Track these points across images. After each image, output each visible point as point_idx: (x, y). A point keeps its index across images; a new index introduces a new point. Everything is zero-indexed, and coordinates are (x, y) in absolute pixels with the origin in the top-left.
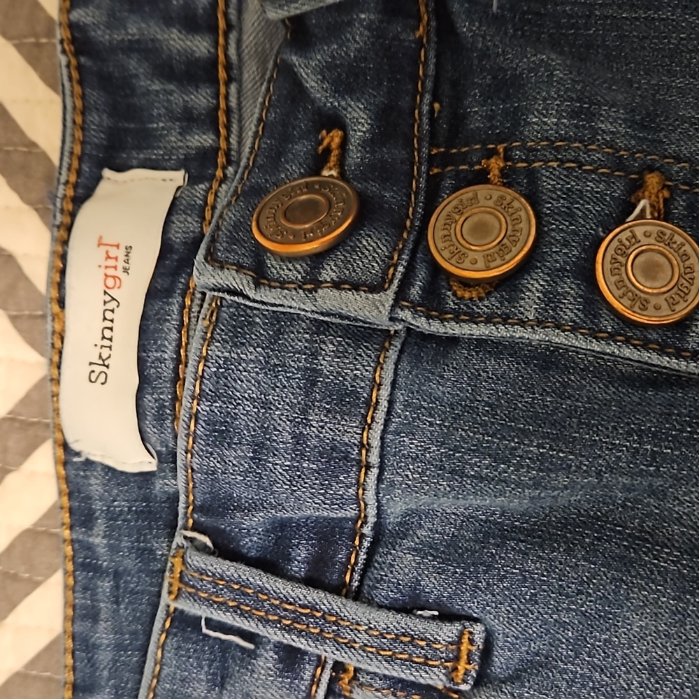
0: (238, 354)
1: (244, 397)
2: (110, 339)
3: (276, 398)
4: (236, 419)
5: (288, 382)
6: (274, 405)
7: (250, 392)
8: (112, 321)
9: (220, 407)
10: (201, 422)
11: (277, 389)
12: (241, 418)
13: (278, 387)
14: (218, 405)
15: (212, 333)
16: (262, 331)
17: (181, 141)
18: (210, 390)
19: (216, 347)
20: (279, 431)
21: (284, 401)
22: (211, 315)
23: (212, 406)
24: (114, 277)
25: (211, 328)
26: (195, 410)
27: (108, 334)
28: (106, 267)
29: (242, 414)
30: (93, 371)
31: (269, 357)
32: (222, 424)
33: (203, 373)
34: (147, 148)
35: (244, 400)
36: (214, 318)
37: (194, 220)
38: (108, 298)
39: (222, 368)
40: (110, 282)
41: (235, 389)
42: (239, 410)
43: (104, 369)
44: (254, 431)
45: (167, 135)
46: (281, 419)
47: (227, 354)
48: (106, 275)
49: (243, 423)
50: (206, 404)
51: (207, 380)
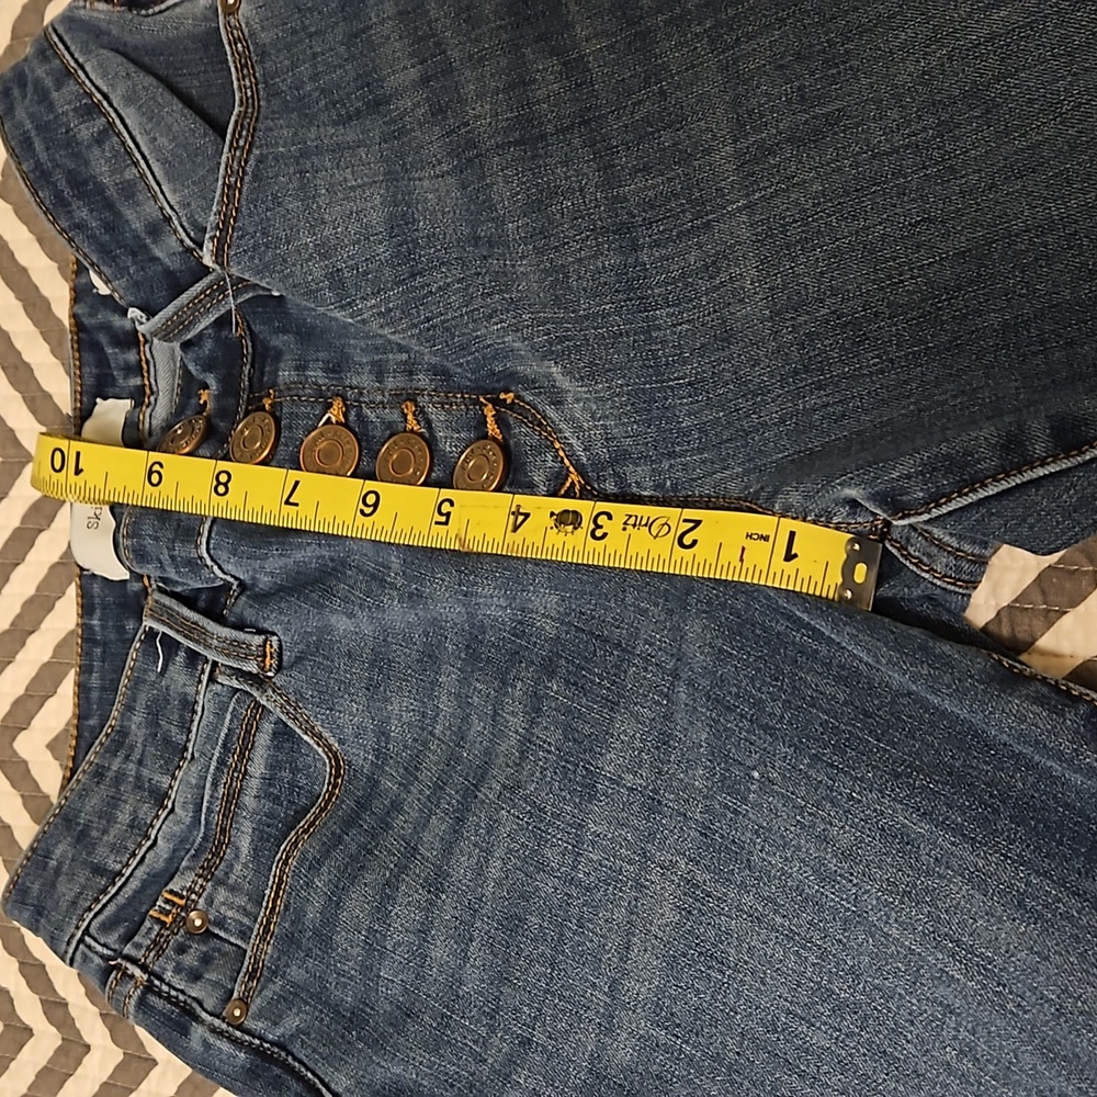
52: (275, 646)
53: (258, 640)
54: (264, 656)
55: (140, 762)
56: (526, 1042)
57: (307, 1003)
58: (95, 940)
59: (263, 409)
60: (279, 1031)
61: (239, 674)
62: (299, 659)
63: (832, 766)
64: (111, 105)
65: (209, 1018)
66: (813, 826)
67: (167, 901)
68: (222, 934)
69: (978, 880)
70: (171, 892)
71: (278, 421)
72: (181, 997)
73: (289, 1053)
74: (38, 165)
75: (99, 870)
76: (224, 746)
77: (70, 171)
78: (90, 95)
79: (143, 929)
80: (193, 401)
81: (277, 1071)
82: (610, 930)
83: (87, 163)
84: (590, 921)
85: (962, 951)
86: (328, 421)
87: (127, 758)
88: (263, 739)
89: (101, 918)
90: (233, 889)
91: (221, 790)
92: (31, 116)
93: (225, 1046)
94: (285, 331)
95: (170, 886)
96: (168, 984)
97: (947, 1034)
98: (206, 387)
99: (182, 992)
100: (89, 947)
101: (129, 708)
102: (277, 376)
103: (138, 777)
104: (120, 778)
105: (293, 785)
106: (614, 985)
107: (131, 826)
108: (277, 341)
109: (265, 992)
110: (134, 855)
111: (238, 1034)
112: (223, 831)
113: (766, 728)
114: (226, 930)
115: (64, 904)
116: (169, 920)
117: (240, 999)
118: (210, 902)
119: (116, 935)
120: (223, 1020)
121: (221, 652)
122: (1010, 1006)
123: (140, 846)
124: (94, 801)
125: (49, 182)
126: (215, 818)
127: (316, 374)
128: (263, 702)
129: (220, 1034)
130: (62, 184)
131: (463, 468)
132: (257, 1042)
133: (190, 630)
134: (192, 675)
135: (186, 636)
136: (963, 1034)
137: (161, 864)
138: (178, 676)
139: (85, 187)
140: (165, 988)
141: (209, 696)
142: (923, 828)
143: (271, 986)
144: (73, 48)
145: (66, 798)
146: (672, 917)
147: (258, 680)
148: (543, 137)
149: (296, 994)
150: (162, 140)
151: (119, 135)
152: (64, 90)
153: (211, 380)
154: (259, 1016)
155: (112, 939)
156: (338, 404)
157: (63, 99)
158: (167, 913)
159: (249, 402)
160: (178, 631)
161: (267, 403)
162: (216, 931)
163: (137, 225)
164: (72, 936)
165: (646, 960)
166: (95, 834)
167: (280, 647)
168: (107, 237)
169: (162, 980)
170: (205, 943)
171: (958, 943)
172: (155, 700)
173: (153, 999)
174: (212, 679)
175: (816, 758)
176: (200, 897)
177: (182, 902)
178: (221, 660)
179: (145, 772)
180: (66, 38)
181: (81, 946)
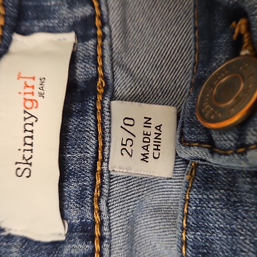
0: (208, 196)
1: (215, 227)
2: (31, 145)
3: (239, 227)
4: (213, 243)
5: (246, 214)
6: (238, 232)
7: (219, 223)
8: (32, 131)
9: (201, 235)
10: (189, 247)
11: (239, 220)
12: (216, 243)
13: (239, 218)
14: (199, 233)
15: (192, 183)
16: (224, 179)
17: (70, 13)
18: (193, 223)
19: (194, 192)
20: (245, 252)
21: (246, 229)
22: (192, 172)
23: (195, 234)
24: (31, 100)
25: (191, 180)
26: (184, 239)
27: (29, 141)
28: (25, 93)
29: (217, 240)
30: (19, 169)
31: (230, 196)
32: (203, 247)
33: (187, 211)
34: (45, 19)
35: (216, 229)
36: (193, 173)
37: (91, 66)
38: (27, 116)
39: (199, 207)
40: (29, 104)
41: (209, 221)
42: (214, 236)
43: (28, 166)
44: (227, 252)
45: (59, 10)
46: (245, 243)
47: (200, 196)
48: (25, 99)
49: (218, 246)
50: (191, 233)
51: (191, 215)
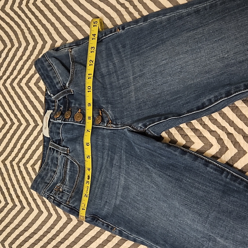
52: (69, 149)
53: (66, 149)
54: (67, 151)
55: (51, 167)
56: (106, 202)
57: (78, 201)
58: (46, 193)
59: (69, 110)
60: (74, 205)
61: (64, 154)
62: (72, 151)
63: (140, 160)
64: (53, 65)
65: (64, 204)
66: (137, 168)
67: (56, 187)
68: (65, 192)
69: (155, 173)
70: (57, 186)
71: (71, 112)
72: (59, 201)
73: (75, 208)
74: (42, 73)
75: (46, 183)
76: (63, 164)
77: (46, 74)
78: (50, 64)
79: (53, 191)
80: (59, 109)
81: (74, 211)
82: (116, 185)
83: (49, 73)
84: (113, 184)
85: (155, 183)
86: (79, 112)
87: (49, 166)
88: (69, 163)
89: (47, 190)
90: (66, 185)
91: (64, 171)
92: (40, 66)
93: (66, 208)
94: (73, 99)
95: (57, 185)
96: (57, 199)
97: (153, 195)
98: (61, 107)
99: (59, 200)
100: (45, 194)
101: (48, 159)
102: (71, 105)
103: (51, 169)
104: (48, 169)
105: (74, 170)
106: (117, 193)
107: (50, 176)
108: (72, 101)
109: (72, 200)
110: (51, 180)
111: (68, 206)
112: (65, 177)
113: (132, 155)
114: (65, 191)
115: (41, 188)
116: (57, 190)
117: (68, 201)
118: (63, 187)
119: (49, 192)
120: (66, 204)
121: (61, 150)
122: (160, 190)
123: (52, 179)
124: (44, 173)
125: (43, 75)
126: (63, 175)
127: (77, 105)
128: (68, 157)
129: (65, 206)
130: (45, 76)
131: (96, 119)
132: (71, 207)
133: (57, 147)
134: (57, 154)
135: (56, 148)
136: (155, 195)
137: (55, 182)
138: (55, 154)
139: (48, 76)
140: (57, 200)
141: (60, 157)
142: (149, 167)
143: (73, 199)
144: (48, 57)
145: (39, 173)
146: (124, 183)
147: (67, 154)
148: (111, 74)
149: (76, 200)
150: (60, 71)
151: (54, 70)
152: (46, 63)
153: (62, 106)
154: (71, 203)
155: (48, 193)
156: (80, 109)
157: (46, 64)
158: (57, 189)
159: (67, 109)
160: (55, 148)
161: (70, 109)
162: (64, 191)
163: (55, 82)
164: (43, 192)
165: (121, 189)
166: (44, 178)
167: (70, 149)
168: (51, 84)
169: (56, 199)
170: (62, 193)
171: (154, 182)
172: (52, 158)
173: (55, 201)
174: (60, 154)
175: (138, 159)
176: (61, 186)
177: (59, 187)
178: (61, 152)
179: (52, 168)
180: (47, 55)
181: (44, 194)
